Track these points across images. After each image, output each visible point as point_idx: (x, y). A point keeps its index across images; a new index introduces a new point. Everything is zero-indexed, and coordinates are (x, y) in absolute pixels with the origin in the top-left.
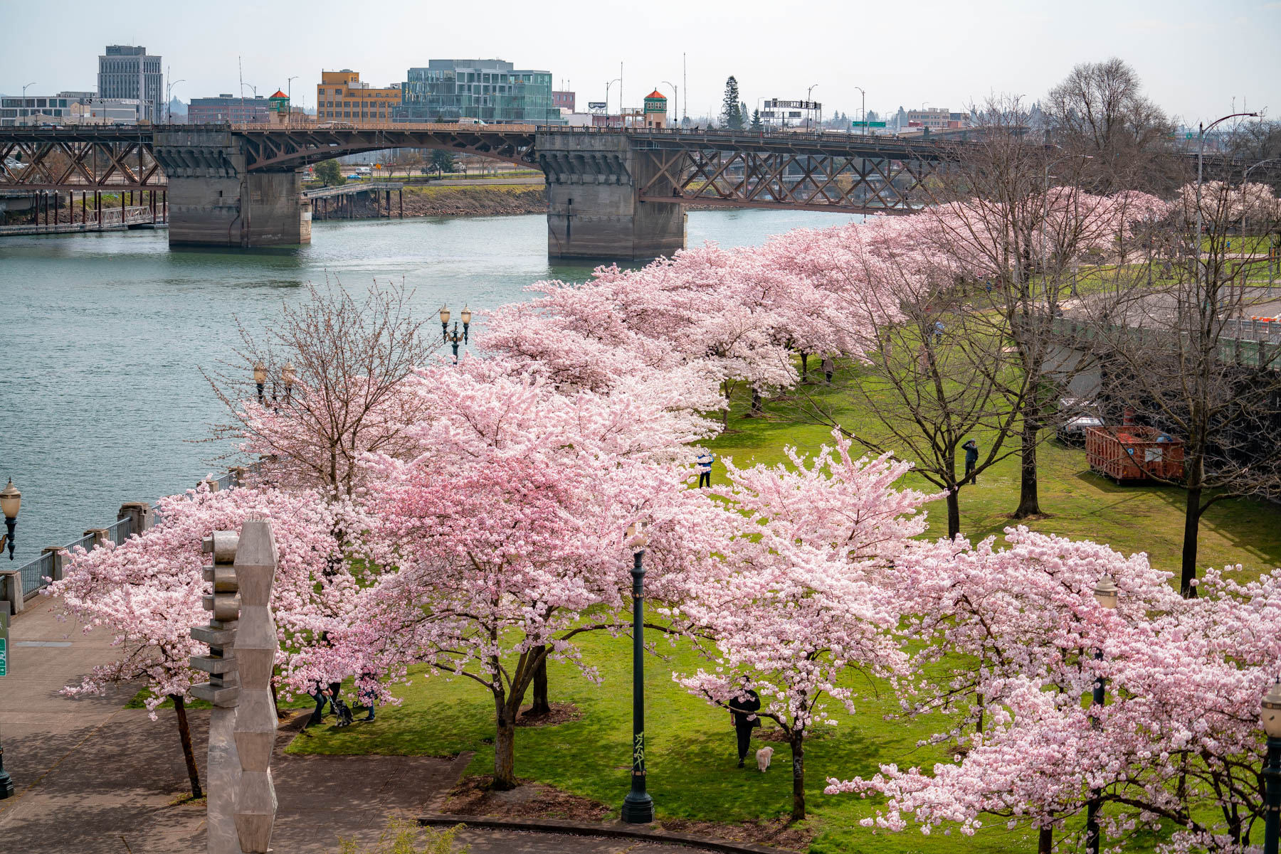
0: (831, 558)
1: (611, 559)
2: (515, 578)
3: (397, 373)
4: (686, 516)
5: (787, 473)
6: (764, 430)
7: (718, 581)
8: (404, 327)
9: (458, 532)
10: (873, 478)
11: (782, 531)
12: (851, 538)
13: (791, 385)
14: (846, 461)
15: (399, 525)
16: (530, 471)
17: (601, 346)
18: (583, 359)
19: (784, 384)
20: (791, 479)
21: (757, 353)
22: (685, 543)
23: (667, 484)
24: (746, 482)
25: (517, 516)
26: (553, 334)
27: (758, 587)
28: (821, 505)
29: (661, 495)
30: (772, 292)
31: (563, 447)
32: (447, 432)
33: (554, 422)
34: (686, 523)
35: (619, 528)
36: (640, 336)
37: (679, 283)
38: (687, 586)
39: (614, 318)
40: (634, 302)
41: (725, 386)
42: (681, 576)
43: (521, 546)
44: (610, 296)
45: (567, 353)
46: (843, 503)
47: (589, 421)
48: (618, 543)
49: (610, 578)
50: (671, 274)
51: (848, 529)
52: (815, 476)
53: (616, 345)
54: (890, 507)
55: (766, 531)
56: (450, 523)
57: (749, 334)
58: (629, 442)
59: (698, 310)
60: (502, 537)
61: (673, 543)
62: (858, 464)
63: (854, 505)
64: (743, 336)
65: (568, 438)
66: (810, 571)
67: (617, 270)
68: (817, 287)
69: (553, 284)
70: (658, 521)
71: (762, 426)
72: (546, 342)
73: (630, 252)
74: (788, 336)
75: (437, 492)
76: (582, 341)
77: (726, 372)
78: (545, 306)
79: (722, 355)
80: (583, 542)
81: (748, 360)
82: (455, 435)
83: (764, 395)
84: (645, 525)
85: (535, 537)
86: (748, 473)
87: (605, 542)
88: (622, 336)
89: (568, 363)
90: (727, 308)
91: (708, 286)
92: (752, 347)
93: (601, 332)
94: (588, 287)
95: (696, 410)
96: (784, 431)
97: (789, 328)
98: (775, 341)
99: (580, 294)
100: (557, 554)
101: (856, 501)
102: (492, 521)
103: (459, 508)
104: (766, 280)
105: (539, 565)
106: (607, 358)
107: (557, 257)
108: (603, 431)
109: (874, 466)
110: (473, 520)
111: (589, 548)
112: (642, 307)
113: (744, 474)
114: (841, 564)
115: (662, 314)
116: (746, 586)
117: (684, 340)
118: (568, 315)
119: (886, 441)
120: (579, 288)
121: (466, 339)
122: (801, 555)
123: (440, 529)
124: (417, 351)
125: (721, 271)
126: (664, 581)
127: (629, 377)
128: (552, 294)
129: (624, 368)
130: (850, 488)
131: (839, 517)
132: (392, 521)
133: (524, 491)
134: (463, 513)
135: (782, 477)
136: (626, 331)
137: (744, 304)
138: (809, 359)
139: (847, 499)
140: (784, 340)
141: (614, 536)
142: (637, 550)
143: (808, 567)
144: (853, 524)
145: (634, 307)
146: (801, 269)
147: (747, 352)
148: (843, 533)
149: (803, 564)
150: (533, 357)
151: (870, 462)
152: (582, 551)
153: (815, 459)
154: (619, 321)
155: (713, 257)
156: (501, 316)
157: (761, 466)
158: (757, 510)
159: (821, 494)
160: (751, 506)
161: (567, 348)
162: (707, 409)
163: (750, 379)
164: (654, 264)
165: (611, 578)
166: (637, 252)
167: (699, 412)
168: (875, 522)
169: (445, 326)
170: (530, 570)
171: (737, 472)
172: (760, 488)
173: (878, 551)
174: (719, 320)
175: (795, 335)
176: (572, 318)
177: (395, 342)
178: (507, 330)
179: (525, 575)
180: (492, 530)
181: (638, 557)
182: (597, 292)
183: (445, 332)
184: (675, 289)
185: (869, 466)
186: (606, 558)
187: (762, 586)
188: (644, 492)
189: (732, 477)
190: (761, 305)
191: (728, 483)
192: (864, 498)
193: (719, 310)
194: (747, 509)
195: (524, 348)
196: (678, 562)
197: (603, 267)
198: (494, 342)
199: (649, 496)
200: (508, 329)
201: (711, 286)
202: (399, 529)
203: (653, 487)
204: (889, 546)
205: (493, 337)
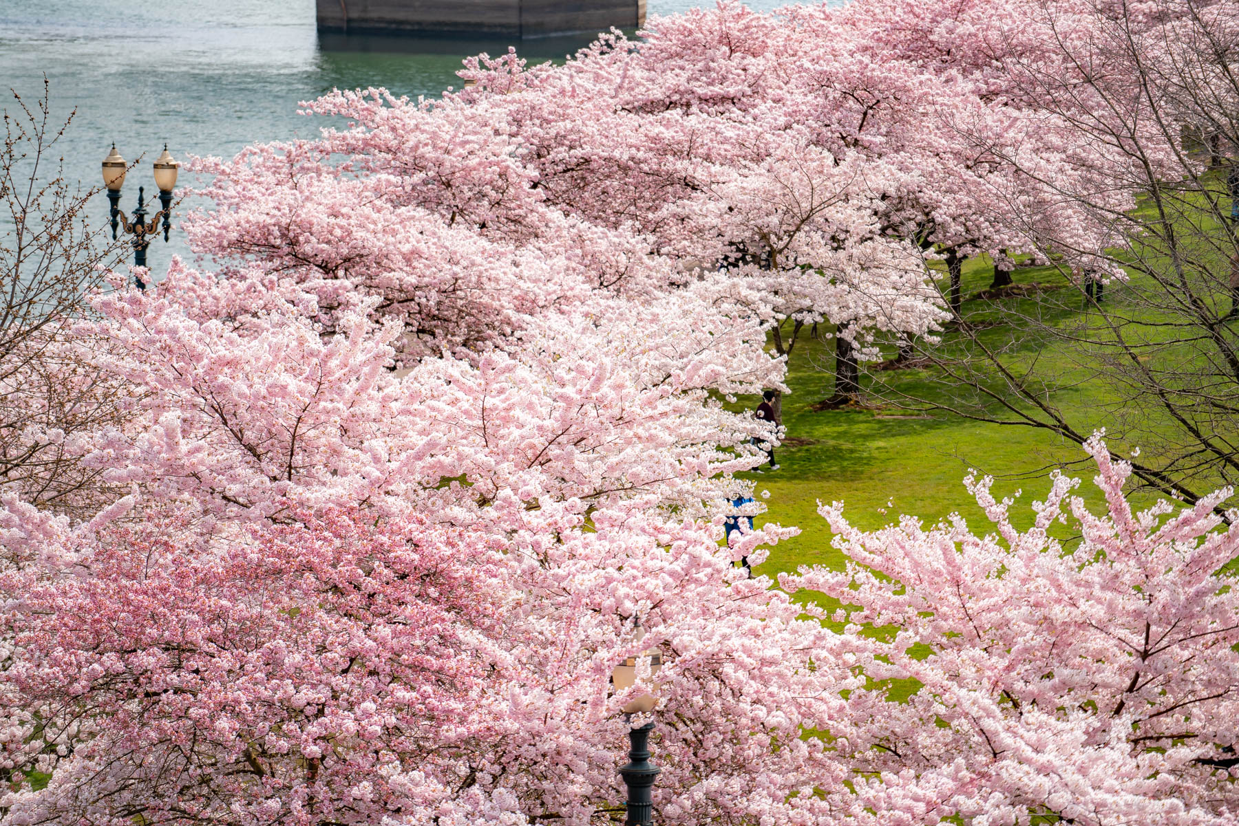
0: (1096, 739)
1: (580, 744)
2: (355, 791)
3: (36, 310)
4: (746, 642)
5: (971, 538)
6: (865, 437)
7: (821, 793)
8: (48, 201)
9: (217, 685)
10: (1186, 550)
11: (969, 672)
12: (1130, 690)
13: (931, 332)
14: (1119, 511)
15: (73, 671)
16: (384, 539)
17: (484, 242)
18: (447, 272)
19: (915, 328)
20: (984, 553)
21: (850, 257)
22: (745, 706)
23: (708, 565)
24: (878, 559)
25: (356, 643)
26: (375, 216)
27: (921, 808)
28: (1059, 613)
29: (692, 591)
30: (883, 112)
31: (445, 481)
32: (173, 446)
33: (422, 424)
34: (748, 661)
35: (599, 669)
36: (574, 218)
37: (657, 94)
38: (754, 808)
39: (513, 178)
40: (560, 139)
41: (775, 337)
42: (737, 783)
43: (369, 716)
44: (503, 126)
45: (408, 259)
46: (1111, 607)
47: (506, 421)
48: (595, 705)
49: (575, 788)
50: (638, 74)
51: (1122, 670)
52: (1041, 543)
53: (520, 243)
54: (1225, 620)
55: (930, 672)
56: (194, 663)
57: (830, 212)
58: (601, 467)
59: (707, 158)
60: (323, 695)
61: (717, 705)
62: (1146, 518)
63: (1138, 614)
64: (818, 219)
65: (461, 458)
66: (1044, 770)
67: (518, 63)
68: (987, 97)
69: (368, 98)
70: (686, 655)
71: (862, 428)
72: (359, 234)
73: (512, 18)
74: (920, 217)
75: (164, 590)
76: (444, 231)
77: (780, 300)
78: (352, 150)
79: (768, 261)
80: (516, 704)
81: (829, 274)
82: (191, 453)
83: (869, 355)
84: (656, 661)
85: (402, 694)
86: (884, 538)
87: (563, 702)
88: (533, 218)
89: (413, 280)
90: (780, 153)
91: (724, 99)
92: (837, 243)
93: (483, 210)
94: (451, 105)
95: (714, 393)
96: (918, 439)
97: (925, 198)
98: (890, 229)
99: (434, 120)
100: (451, 732)
101: (1142, 604)
102: (298, 658)
103: (217, 628)
104: (869, 85)
105: (407, 760)
106: (502, 270)
107: (338, 31)
108: (539, 442)
109: (1186, 522)
110: (253, 655)
111: (528, 716)
112: (578, 152)
113: (872, 543)
114: (1118, 752)
115: (625, 169)
116: (891, 808)
117: (673, 230)
118: (404, 171)
119: (1187, 463)
120: (430, 109)
121: (167, 227)
122: (1021, 731)
123: (173, 678)
124: (81, 257)
125: (756, 65)
126: (699, 795)
127: (552, 313)
128: (366, 120)
129: (541, 293)
130: (1129, 570)
131: (1097, 641)
132: (55, 663)
133: (371, 584)
134: (224, 642)
135: (960, 547)
136: (542, 208)
137: (817, 144)
138: (966, 268)
139: (1120, 601)
140: (912, 226)
141: (586, 689)
142: (639, 722)
143: (1042, 759)
144: (1135, 660)
145: (561, 153)
146: (946, 56)
147: (824, 254)
148: (1112, 676)
149: (1028, 752)
150: (328, 269)
151: (1175, 514)
152: (510, 725)
153: (1037, 506)
154: (526, 186)
155: (734, 29)
156: (245, 172)
157: (910, 522)
158: (903, 626)
159: (1059, 587)
160: (887, 615)
161: (406, 248)
162: (741, 390)
163: (835, 320)
164: (595, 47)
165: (578, 786)
166: (530, 19)
167: (721, 398)
168: (1186, 654)
169: (114, 196)
170: (391, 771)
171: (855, 534)
172: (909, 574)
173: (1196, 724)
174: (757, 180)
175: (938, 216)
176: (418, 177)
177: (27, 238)
178: (264, 208)
179: (378, 781)
180: (299, 678)
181: (638, 736)
182: (473, 118)
183: (115, 212)
184: (649, 107)
185: (1173, 522)
186: (567, 740)
187: (931, 806)
188: (651, 583)
189: (844, 547)
190: (856, 143)
191: (837, 561)
192: (1163, 596)
193: (758, 159)
194: (879, 621)
195: (307, 249)
196: (729, 750)
197: (485, 56)
198: (234, 236)
199: (662, 594)
200: (268, 204)
201: (732, 100)
202: (74, 679)
203: (672, 574)
204: (1223, 711)
205: (233, 221)
